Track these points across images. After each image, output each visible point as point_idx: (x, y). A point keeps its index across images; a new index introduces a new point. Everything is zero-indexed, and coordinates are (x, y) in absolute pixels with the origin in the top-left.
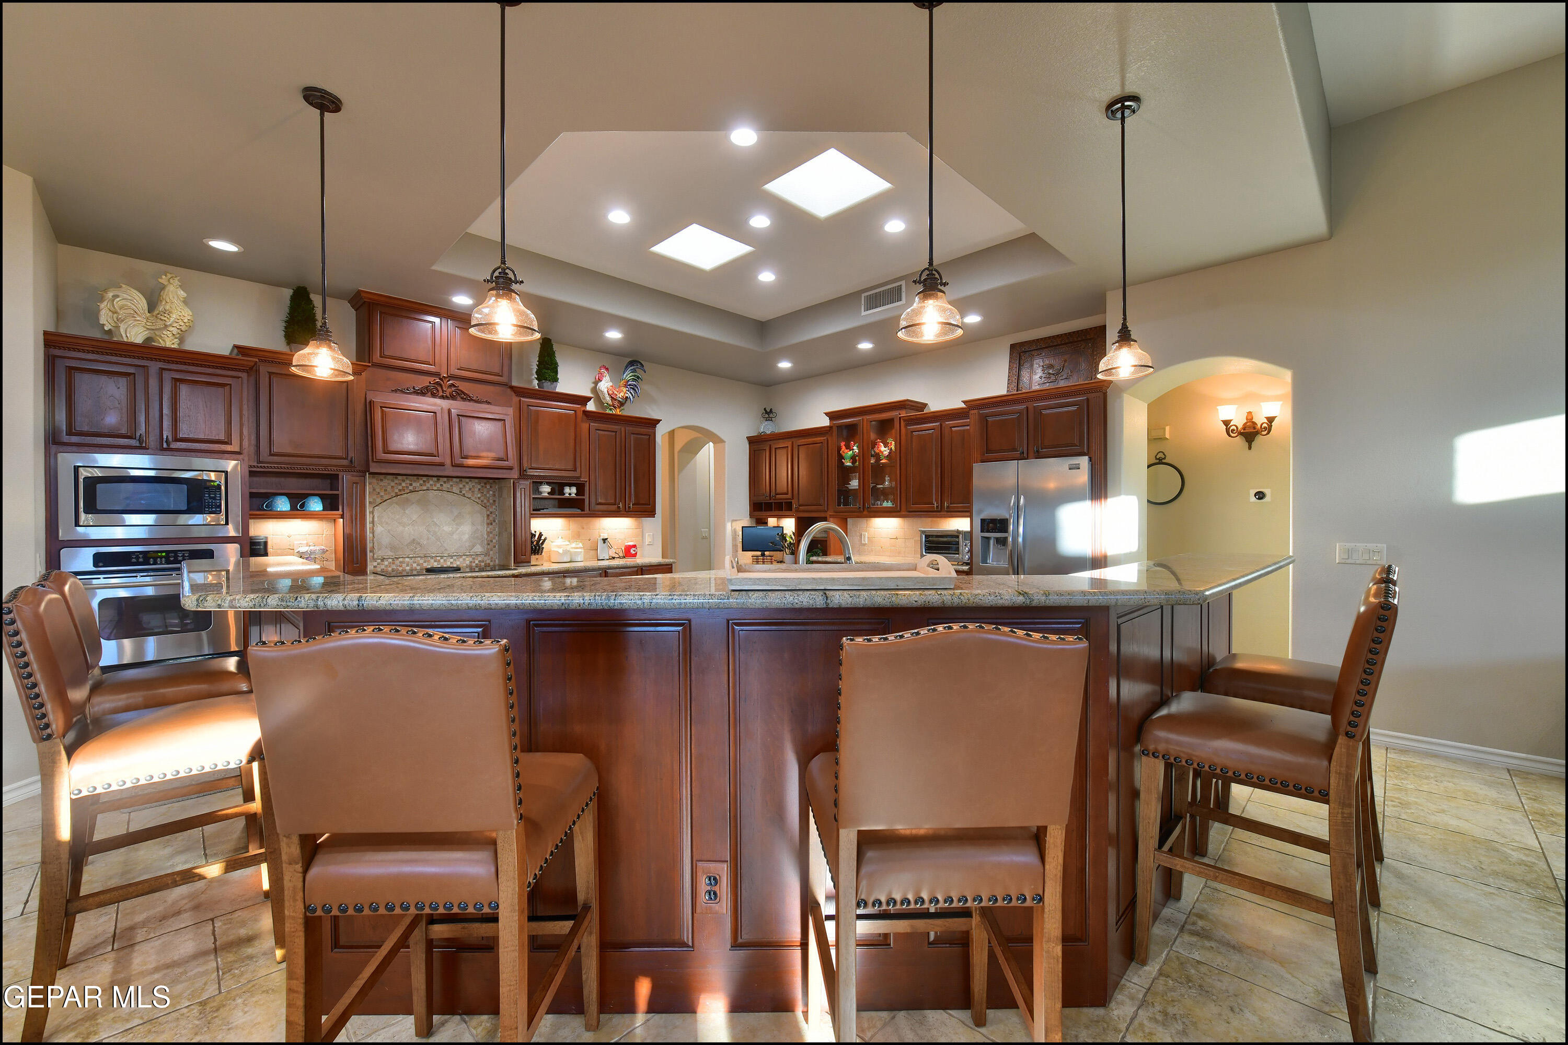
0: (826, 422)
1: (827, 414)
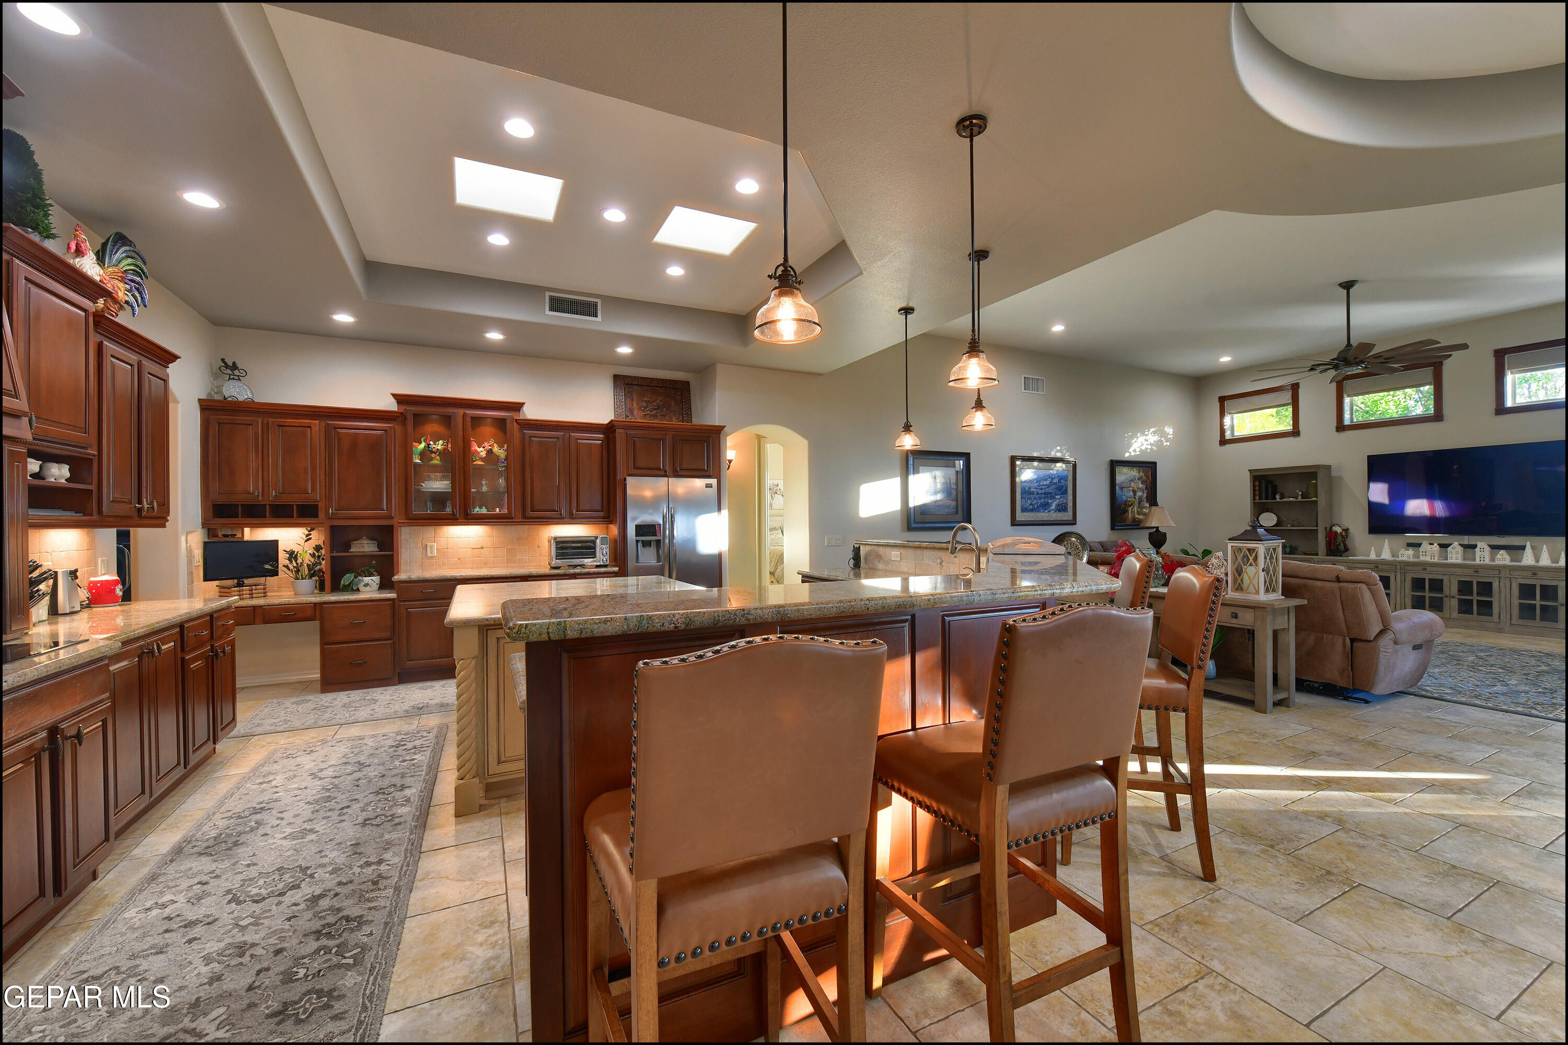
0: (391, 405)
1: (394, 395)
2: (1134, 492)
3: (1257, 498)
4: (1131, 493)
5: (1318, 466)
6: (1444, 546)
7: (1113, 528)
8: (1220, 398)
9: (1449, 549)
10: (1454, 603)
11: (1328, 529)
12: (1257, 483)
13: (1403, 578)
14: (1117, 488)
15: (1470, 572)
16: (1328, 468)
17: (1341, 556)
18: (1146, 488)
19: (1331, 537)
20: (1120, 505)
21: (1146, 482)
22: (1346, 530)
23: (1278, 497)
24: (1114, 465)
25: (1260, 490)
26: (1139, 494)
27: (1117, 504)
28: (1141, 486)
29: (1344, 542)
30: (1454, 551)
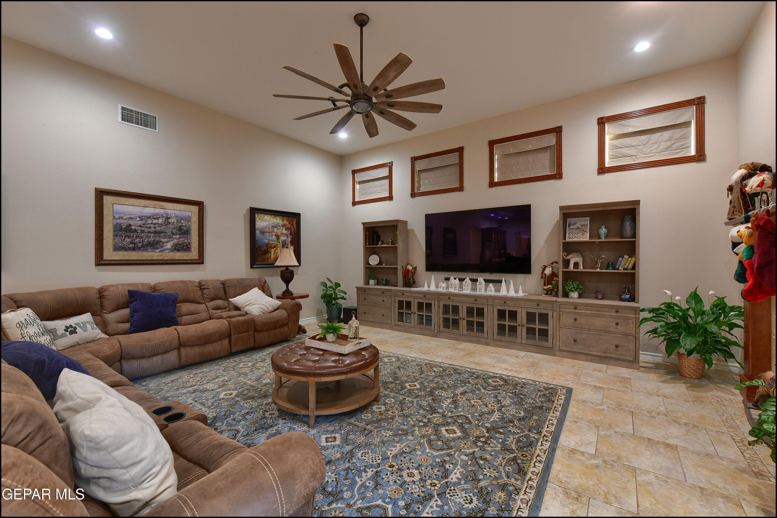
2: (278, 237)
3: (367, 244)
4: (274, 237)
5: (397, 221)
6: (461, 280)
7: (252, 267)
8: (352, 171)
9: (464, 282)
10: (465, 323)
11: (404, 268)
12: (367, 233)
13: (438, 303)
14: (257, 232)
15: (472, 300)
16: (405, 223)
17: (411, 287)
18: (291, 234)
19: (406, 273)
20: (261, 247)
21: (291, 229)
22: (415, 269)
23: (380, 243)
24: (254, 212)
25: (369, 237)
26: (283, 238)
27: (257, 246)
28: (284, 231)
29: (413, 276)
30: (466, 284)
